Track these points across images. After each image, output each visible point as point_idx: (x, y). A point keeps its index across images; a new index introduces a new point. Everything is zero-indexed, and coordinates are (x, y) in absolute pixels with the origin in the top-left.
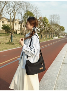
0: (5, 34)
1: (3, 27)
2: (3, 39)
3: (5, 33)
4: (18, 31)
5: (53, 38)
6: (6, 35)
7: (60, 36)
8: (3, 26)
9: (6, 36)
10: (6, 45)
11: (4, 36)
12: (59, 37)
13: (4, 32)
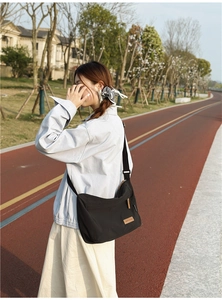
0: (12, 79)
1: (4, 54)
2: (9, 100)
3: (10, 76)
4: (56, 69)
5: (173, 102)
6: (17, 84)
7: (197, 95)
8: (3, 50)
9: (16, 88)
10: (22, 125)
11: (8, 87)
12: (192, 98)
13: (9, 72)
